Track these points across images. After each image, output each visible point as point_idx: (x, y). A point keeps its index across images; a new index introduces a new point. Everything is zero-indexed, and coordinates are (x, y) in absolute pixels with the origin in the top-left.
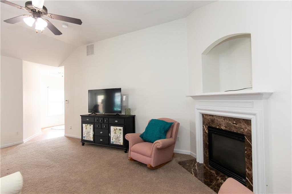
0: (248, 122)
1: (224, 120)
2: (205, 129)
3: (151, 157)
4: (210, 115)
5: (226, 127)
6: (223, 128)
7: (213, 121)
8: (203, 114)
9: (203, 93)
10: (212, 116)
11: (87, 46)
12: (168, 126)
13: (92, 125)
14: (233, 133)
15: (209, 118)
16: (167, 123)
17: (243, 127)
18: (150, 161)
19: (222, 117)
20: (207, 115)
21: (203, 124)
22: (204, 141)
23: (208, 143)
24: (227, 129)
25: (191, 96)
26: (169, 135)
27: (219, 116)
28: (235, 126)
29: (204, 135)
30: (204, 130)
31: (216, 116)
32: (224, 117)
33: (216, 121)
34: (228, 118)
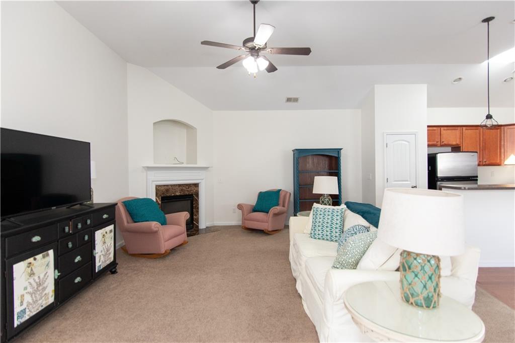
0: (196, 185)
2: (159, 201)
4: (164, 186)
5: (180, 193)
6: (178, 194)
7: (167, 191)
8: (156, 186)
10: (167, 185)
13: (51, 252)
14: (186, 195)
17: (193, 189)
19: (177, 185)
20: (160, 186)
21: (156, 196)
24: (182, 194)
27: (174, 185)
28: (187, 190)
31: (171, 185)
32: (179, 185)
33: (171, 190)
34: (183, 185)
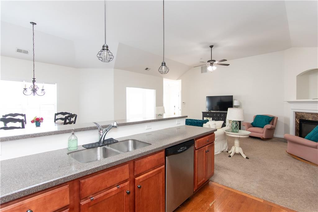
1: (311, 115)
3: (263, 133)
4: (302, 113)
5: (312, 119)
6: (310, 119)
7: (303, 116)
8: (296, 112)
9: (297, 99)
11: (201, 67)
12: (271, 118)
13: (211, 118)
14: (316, 121)
15: (300, 114)
16: (270, 117)
18: (263, 136)
19: (310, 113)
20: (298, 112)
21: (296, 118)
22: (296, 128)
23: (299, 129)
24: (314, 120)
25: (287, 102)
26: (271, 123)
27: (308, 113)
28: (317, 118)
29: (296, 124)
30: (296, 121)
31: (306, 113)
32: (311, 113)
33: (306, 115)
34: (315, 113)
